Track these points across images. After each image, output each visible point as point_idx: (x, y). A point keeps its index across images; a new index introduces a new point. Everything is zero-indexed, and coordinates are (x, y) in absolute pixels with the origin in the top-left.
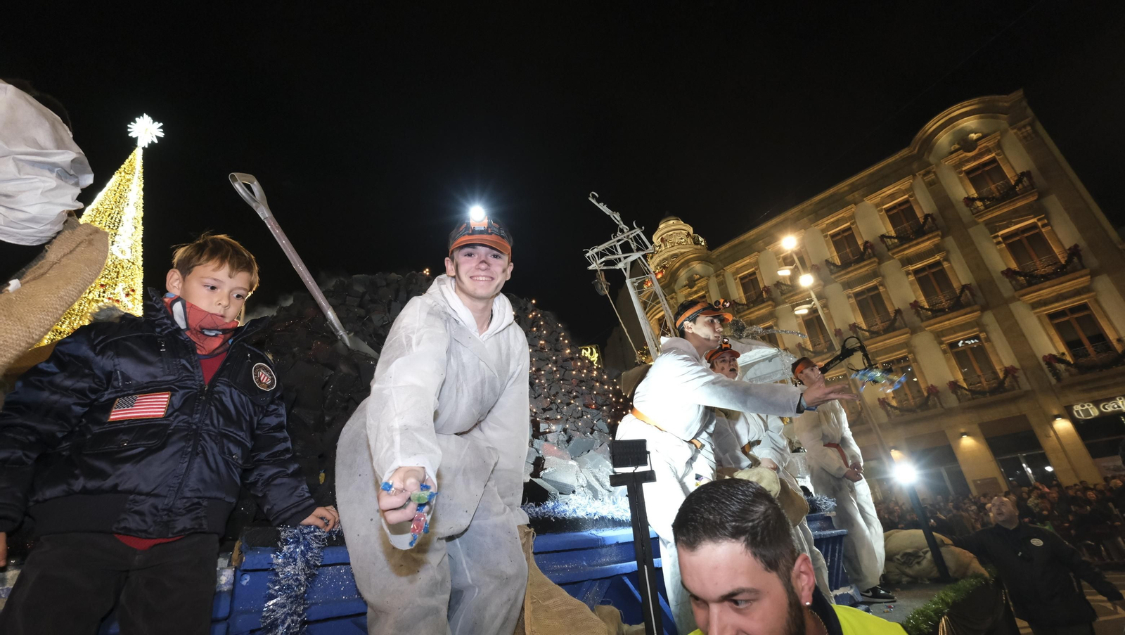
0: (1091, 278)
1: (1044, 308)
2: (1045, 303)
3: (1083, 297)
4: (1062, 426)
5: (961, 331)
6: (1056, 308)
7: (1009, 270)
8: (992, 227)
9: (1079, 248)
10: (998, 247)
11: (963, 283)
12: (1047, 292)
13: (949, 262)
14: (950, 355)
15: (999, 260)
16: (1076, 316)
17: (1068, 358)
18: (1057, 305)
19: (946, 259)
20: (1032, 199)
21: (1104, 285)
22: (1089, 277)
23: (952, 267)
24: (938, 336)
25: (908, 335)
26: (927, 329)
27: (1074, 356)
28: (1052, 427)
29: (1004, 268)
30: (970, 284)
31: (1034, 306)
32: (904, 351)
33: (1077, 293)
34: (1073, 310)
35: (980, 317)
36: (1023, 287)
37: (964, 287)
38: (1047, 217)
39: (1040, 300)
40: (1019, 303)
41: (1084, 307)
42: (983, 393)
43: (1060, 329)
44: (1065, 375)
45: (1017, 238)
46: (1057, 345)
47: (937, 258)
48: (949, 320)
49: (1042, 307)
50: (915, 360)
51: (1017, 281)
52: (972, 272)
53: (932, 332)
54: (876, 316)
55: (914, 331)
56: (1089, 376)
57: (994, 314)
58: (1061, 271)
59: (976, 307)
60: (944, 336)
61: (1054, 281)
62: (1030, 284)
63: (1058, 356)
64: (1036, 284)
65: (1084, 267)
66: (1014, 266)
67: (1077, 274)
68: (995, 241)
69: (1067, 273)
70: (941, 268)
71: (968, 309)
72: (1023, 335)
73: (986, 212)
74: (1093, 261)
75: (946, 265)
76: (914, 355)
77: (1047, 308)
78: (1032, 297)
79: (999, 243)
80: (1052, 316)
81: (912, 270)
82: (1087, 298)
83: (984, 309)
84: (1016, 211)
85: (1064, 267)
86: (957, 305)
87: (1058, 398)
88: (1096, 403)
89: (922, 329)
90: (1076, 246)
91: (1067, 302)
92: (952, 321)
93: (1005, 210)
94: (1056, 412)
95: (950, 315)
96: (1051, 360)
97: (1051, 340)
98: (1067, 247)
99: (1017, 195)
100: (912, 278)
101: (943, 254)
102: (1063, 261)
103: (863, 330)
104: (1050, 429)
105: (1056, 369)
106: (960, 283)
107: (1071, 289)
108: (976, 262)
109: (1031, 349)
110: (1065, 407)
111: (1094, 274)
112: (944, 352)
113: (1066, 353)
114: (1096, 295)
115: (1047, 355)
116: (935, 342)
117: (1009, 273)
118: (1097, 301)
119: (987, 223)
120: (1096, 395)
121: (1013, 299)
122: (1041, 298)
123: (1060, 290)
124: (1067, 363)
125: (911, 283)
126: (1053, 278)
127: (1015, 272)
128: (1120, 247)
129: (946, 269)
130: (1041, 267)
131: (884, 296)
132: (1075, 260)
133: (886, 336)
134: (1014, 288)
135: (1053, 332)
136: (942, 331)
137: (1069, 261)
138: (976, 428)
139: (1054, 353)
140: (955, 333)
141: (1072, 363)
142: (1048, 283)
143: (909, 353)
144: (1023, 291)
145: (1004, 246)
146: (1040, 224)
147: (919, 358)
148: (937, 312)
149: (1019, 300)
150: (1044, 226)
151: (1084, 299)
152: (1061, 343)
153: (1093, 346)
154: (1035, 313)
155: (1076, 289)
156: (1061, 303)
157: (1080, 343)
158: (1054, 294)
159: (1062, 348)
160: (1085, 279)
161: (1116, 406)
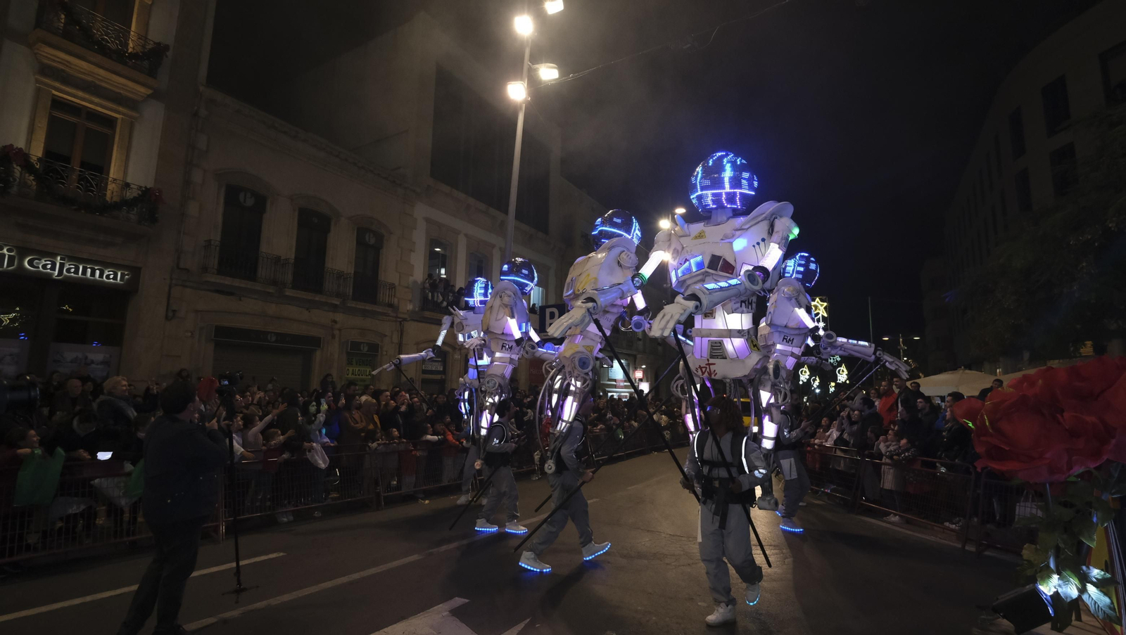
0: (149, 96)
1: (57, 85)
3: (121, 109)
9: (166, 54)
12: (81, 66)
16: (90, 125)
18: (80, 94)
21: (154, 114)
22: (150, 92)
31: (46, 70)
33: (118, 99)
34: (93, 116)
36: (53, 30)
40: (25, 48)
41: (110, 122)
43: (54, 127)
46: (34, 142)
49: (57, 80)
58: (118, 57)
61: (108, 62)
62: (68, 35)
63: (33, 159)
64: (79, 44)
65: (151, 75)
67: (136, 75)
69: (132, 67)
74: (164, 81)
77: (62, 87)
78: (57, 56)
80: (57, 104)
82: (123, 114)
85: (128, 55)
88: (24, 251)
91: (96, 100)
97: (31, 131)
98: (150, 39)
107: (113, 89)
111: (156, 95)
113: (39, 156)
114: (136, 118)
115: (8, 145)
118: (131, 125)
120: (34, 240)
121: (21, 36)
122: (67, 70)
126: (110, 57)
128: (202, 88)
132: (152, 60)
134: (40, 20)
135: (42, 124)
137: (139, 55)
142: (97, 58)
151: (118, 112)
152: (43, 145)
153: (80, 171)
154: (37, 81)
155: (120, 94)
156: (87, 96)
157: (67, 160)
158: (90, 79)
159: (37, 151)
160: (143, 90)
161: (49, 266)
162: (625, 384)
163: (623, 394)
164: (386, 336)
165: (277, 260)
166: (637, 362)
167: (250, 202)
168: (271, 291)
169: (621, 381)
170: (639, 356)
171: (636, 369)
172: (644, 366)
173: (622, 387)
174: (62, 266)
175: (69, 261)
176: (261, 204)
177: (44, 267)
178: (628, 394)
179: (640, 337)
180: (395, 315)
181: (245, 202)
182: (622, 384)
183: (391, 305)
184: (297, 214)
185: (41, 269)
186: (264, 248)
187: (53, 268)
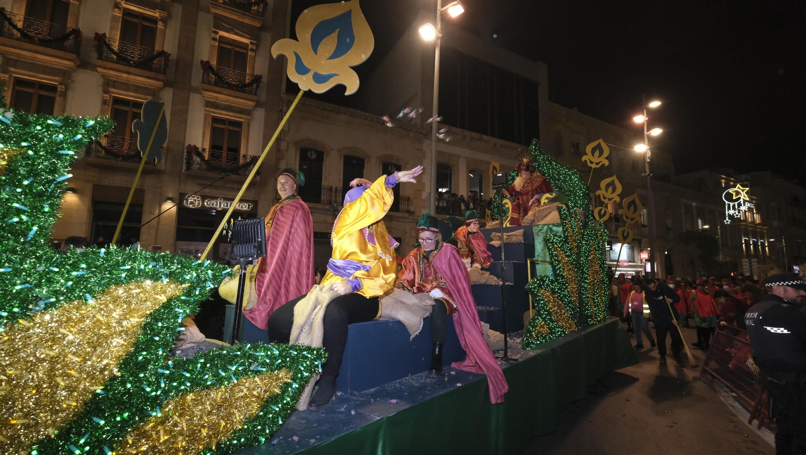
0: (255, 106)
1: (213, 110)
2: (216, 106)
3: (243, 116)
4: (169, 207)
5: (134, 92)
6: (221, 114)
7: (208, 62)
8: (219, 23)
9: (262, 80)
10: (212, 42)
11: (165, 50)
12: (223, 98)
13: (165, 26)
14: (109, 109)
15: (206, 51)
16: (230, 128)
17: (206, 156)
18: (224, 112)
19: (165, 21)
20: (257, 24)
21: (259, 116)
22: (254, 104)
23: (164, 32)
24: (108, 84)
25: (72, 63)
26: (99, 69)
27: (212, 155)
28: (160, 206)
29: (205, 59)
30: (170, 55)
31: (208, 104)
32: (56, 78)
33: (241, 111)
34: (230, 122)
35: (161, 89)
36: (209, 83)
37: (162, 53)
38: (257, 45)
39: (215, 102)
40: (198, 96)
41: (239, 124)
42: (116, 156)
43: (214, 132)
44: (195, 166)
45: (229, 47)
46: (205, 142)
47: (157, 14)
48: (129, 73)
49: (213, 108)
50: (64, 95)
51: (208, 75)
52: (179, 47)
53: (103, 76)
54: (47, 22)
55: (84, 65)
56: (210, 174)
57: (174, 94)
58: (241, 88)
59: (161, 76)
60: (114, 87)
61: (232, 92)
62: (216, 84)
63: (200, 150)
64: (220, 87)
65: (256, 94)
66: (214, 63)
67: (249, 96)
68: (213, 35)
69: (244, 92)
70: (154, 26)
71: (153, 74)
72: (186, 123)
73: (221, 6)
74: (263, 96)
75: (160, 25)
76: (66, 89)
77: (215, 111)
78: (211, 95)
79: (214, 39)
80: (215, 120)
81: (124, 8)
82: (245, 119)
83: (167, 84)
84: (242, 24)
85: (245, 86)
86: (145, 64)
87: (180, 184)
88: (204, 198)
89: (94, 68)
90: (261, 77)
91: (231, 114)
92: (131, 77)
93: (235, 17)
94: (170, 196)
95: (132, 70)
96: (193, 150)
97: (204, 136)
98: (255, 74)
99: (250, 13)
100: (118, 14)
101: (165, 14)
102: (247, 81)
103: (15, 27)
104: (158, 208)
105: (192, 160)
106: (163, 49)
107: (240, 106)
108: (188, 43)
109: (185, 137)
110: (181, 194)
111: (258, 104)
112: (104, 102)
113: (207, 150)
114: (251, 120)
115: (192, 145)
116: (101, 89)
117: (206, 66)
118: (249, 125)
119: (217, 17)
120: (207, 191)
121: (197, 91)
122: (217, 101)
123: (232, 103)
124: (202, 158)
125: (114, 18)
126: (233, 90)
127: (211, 68)
128: (282, 95)
129: (158, 29)
130: (231, 76)
131: (72, 10)
132: (255, 86)
133: (40, 48)
134: (203, 79)
135: (208, 132)
136: (114, 81)
137: (250, 84)
138: (89, 188)
139: (199, 145)
140: (128, 90)
141: (206, 159)
142: (227, 91)
143: (61, 84)
144: (207, 86)
145: (217, 45)
146: (250, 46)
147: (70, 94)
148: (122, 59)
149: (200, 93)
150: (252, 50)
151: (242, 118)
152: (209, 142)
153: (227, 153)
154: (205, 110)
155: (242, 108)
156: (227, 113)
157: (221, 148)
158: (227, 103)
159: (207, 146)
160: (252, 104)
161: (215, 204)
162: (629, 264)
163: (629, 272)
164: (406, 232)
165: (331, 189)
166: (642, 245)
167: (314, 156)
168: (327, 208)
169: (625, 261)
170: (644, 240)
171: (641, 251)
172: (649, 249)
173: (626, 267)
174: (220, 203)
175: (224, 200)
176: (320, 156)
177: (213, 205)
178: (634, 273)
179: (646, 223)
180: (412, 218)
181: (311, 157)
182: (626, 264)
183: (408, 212)
184: (342, 160)
185: (211, 206)
186: (324, 183)
187: (217, 205)
